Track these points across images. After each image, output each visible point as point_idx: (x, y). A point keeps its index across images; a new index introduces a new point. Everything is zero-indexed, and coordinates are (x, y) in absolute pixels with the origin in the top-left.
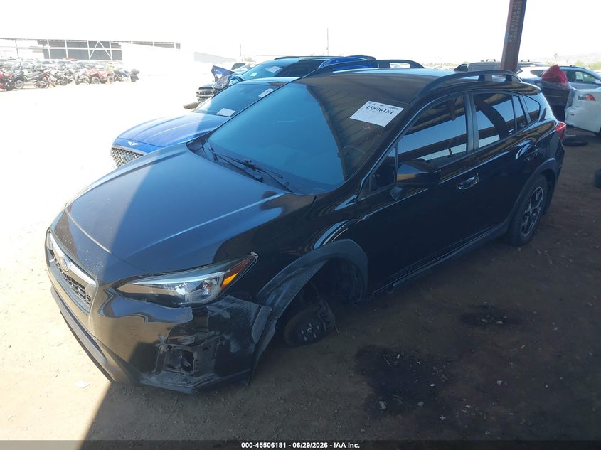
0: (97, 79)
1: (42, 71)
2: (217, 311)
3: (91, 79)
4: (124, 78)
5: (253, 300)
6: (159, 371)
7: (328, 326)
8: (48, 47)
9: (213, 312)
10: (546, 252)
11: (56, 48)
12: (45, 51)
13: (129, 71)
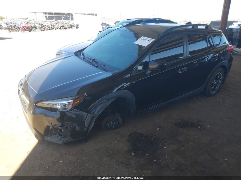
0: (63, 27)
1: (42, 25)
2: (70, 115)
3: (61, 27)
4: (73, 27)
5: (86, 112)
6: (51, 135)
7: (120, 124)
8: (47, 15)
9: (68, 115)
10: (221, 99)
11: (50, 16)
12: (46, 17)
13: (75, 24)
